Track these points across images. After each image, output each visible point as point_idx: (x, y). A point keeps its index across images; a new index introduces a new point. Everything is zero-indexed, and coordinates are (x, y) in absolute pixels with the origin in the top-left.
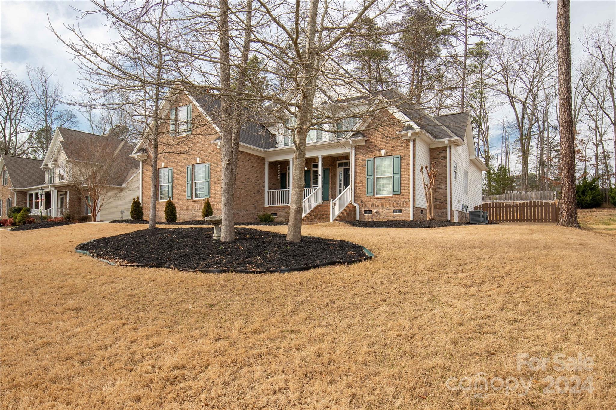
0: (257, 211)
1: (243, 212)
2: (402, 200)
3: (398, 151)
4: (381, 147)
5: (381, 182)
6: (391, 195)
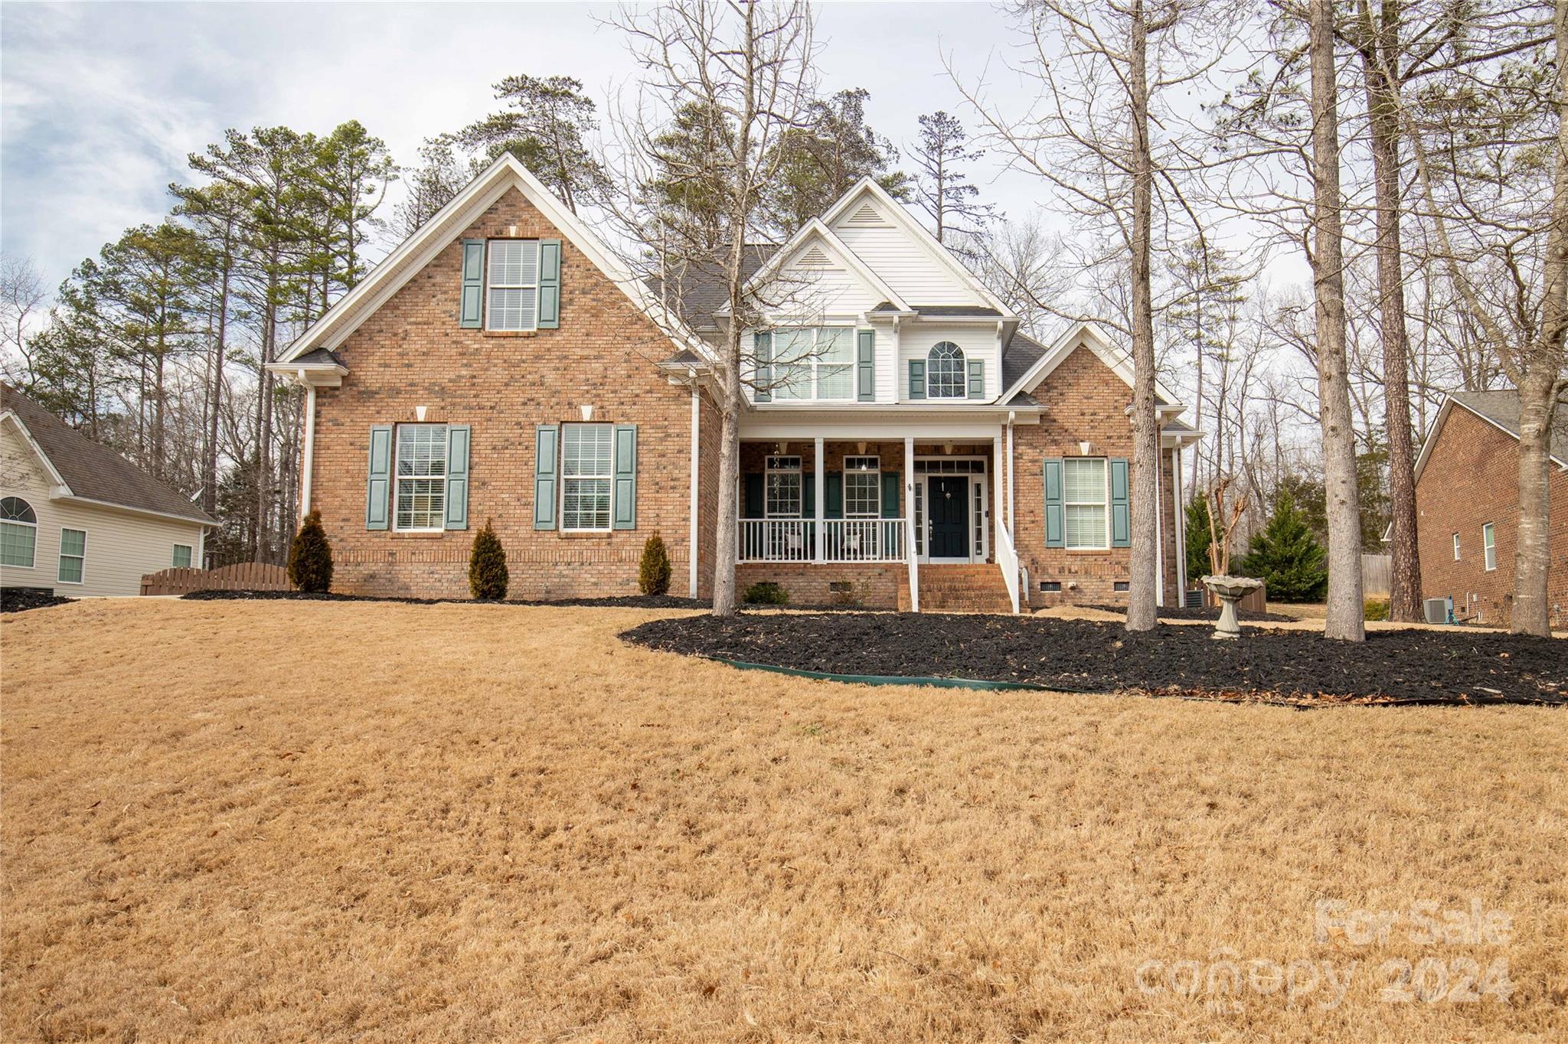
3: (1122, 447)
4: (1080, 434)
5: (1079, 516)
6: (1107, 548)
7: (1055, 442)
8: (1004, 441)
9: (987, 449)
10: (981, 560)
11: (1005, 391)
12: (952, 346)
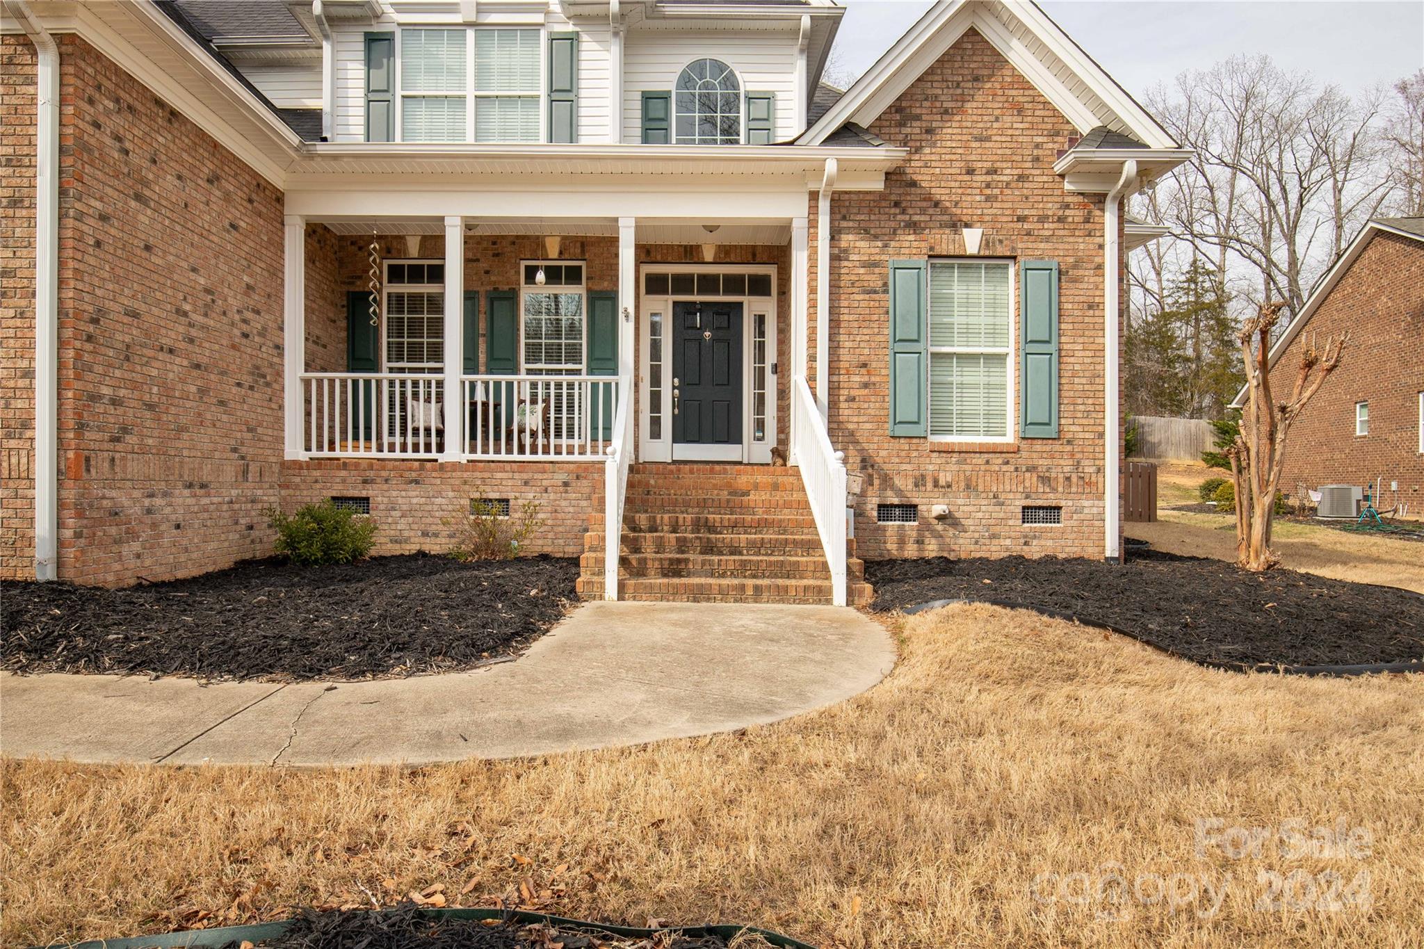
0: (250, 489)
1: (183, 497)
2: (1067, 465)
3: (1047, 239)
4: (964, 212)
5: (956, 375)
6: (1010, 438)
7: (914, 227)
8: (813, 224)
9: (779, 254)
10: (761, 452)
11: (810, 124)
12: (720, 67)
